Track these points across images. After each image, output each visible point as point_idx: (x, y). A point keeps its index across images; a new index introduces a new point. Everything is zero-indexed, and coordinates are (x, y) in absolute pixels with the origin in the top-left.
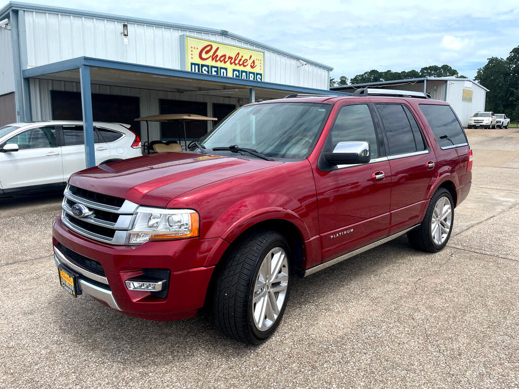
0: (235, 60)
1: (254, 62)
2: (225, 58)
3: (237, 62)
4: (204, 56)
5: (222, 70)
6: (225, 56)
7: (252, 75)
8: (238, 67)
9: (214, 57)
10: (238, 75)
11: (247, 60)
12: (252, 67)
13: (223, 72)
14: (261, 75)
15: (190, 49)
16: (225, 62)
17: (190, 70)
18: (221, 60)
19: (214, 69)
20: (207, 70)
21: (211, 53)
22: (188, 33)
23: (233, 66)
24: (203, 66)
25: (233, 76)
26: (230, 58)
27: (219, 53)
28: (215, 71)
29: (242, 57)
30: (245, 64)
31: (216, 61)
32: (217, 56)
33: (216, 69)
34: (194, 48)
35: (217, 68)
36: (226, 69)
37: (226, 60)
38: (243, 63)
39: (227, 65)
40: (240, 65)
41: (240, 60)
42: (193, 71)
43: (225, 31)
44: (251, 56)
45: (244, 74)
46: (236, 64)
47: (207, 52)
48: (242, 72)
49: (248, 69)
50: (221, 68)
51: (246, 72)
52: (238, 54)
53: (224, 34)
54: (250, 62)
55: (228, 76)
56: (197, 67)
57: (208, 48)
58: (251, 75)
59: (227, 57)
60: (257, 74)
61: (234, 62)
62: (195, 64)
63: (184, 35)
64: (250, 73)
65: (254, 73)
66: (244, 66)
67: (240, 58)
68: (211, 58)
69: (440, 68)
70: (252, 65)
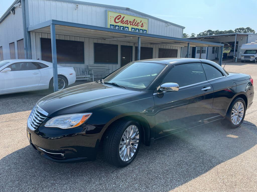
0: (133, 23)
1: (142, 24)
2: (128, 22)
3: (134, 24)
4: (117, 21)
5: (126, 28)
7: (142, 31)
8: (134, 27)
9: (122, 22)
11: (139, 23)
12: (142, 27)
13: (127, 29)
14: (146, 31)
16: (128, 24)
17: (109, 27)
18: (126, 23)
19: (122, 28)
21: (120, 19)
23: (132, 26)
24: (116, 26)
26: (130, 22)
27: (125, 20)
28: (122, 29)
29: (137, 21)
30: (138, 25)
31: (123, 23)
32: (124, 21)
33: (123, 28)
34: (112, 17)
35: (123, 27)
36: (128, 28)
37: (128, 23)
38: (137, 24)
39: (129, 26)
40: (135, 26)
42: (111, 28)
43: (128, 8)
44: (141, 21)
45: (137, 30)
46: (133, 25)
47: (118, 19)
48: (136, 29)
49: (139, 27)
50: (126, 27)
51: (138, 29)
52: (135, 20)
53: (128, 9)
54: (140, 24)
56: (113, 26)
57: (119, 17)
59: (129, 21)
60: (144, 30)
61: (132, 24)
62: (112, 25)
63: (107, 10)
64: (140, 29)
65: (142, 30)
66: (138, 26)
67: (135, 22)
68: (120, 22)
69: (245, 29)
70: (142, 25)
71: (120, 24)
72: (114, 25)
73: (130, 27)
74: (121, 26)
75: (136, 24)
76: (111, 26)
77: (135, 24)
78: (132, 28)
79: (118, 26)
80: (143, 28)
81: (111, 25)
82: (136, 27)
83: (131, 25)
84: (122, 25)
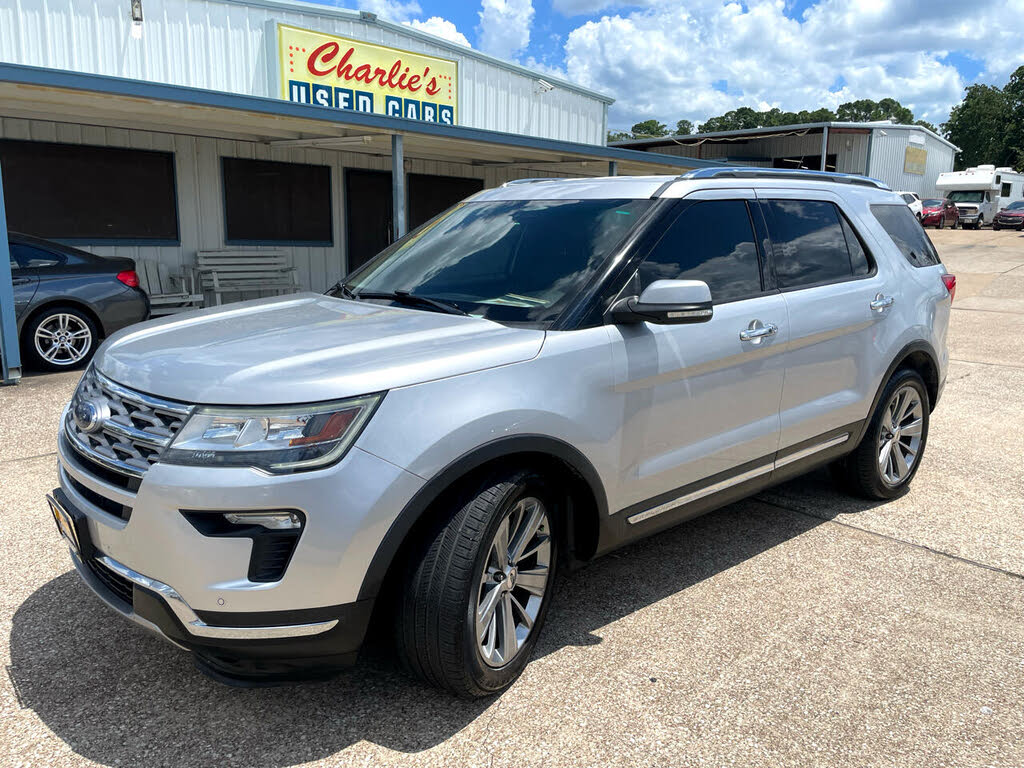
0: (391, 76)
1: (434, 81)
2: (369, 72)
3: (395, 81)
4: (319, 65)
5: (361, 98)
6: (367, 67)
7: (431, 109)
9: (343, 70)
10: (397, 107)
11: (419, 77)
12: (430, 92)
13: (365, 102)
14: (450, 109)
15: (286, 51)
16: (368, 81)
17: (287, 98)
18: (359, 75)
19: (342, 95)
20: (326, 95)
21: (336, 61)
22: (283, 18)
23: (387, 91)
24: (317, 87)
25: (387, 112)
26: (379, 71)
27: (355, 62)
28: (345, 100)
29: (407, 70)
30: (414, 86)
31: (348, 78)
32: (350, 67)
33: (347, 96)
34: (298, 49)
35: (350, 92)
36: (370, 96)
37: (370, 77)
38: (410, 82)
39: (374, 87)
40: (403, 87)
41: (403, 77)
42: (296, 98)
43: (370, 15)
44: (427, 70)
45: (412, 106)
46: (392, 86)
47: (326, 59)
48: (408, 102)
49: (421, 96)
50: (359, 93)
51: (416, 103)
52: (399, 63)
53: (368, 20)
54: (425, 82)
55: (375, 112)
56: (303, 89)
57: (329, 50)
58: (427, 109)
59: (373, 70)
60: (442, 107)
61: (389, 81)
62: (299, 84)
63: (272, 20)
64: (425, 104)
65: (434, 106)
66: (413, 90)
67: (402, 71)
68: (335, 72)
70: (431, 88)
71: (332, 80)
72: (307, 86)
73: (380, 92)
74: (338, 90)
75: (405, 83)
76: (295, 88)
77: (400, 83)
78: (389, 99)
79: (328, 89)
80: (438, 100)
81: (292, 83)
82: (406, 94)
83: (382, 83)
84: (342, 83)
